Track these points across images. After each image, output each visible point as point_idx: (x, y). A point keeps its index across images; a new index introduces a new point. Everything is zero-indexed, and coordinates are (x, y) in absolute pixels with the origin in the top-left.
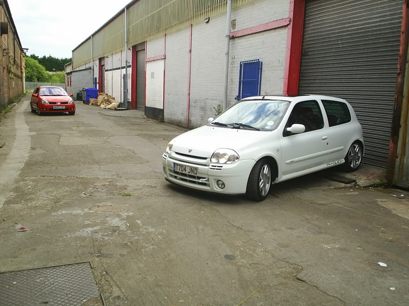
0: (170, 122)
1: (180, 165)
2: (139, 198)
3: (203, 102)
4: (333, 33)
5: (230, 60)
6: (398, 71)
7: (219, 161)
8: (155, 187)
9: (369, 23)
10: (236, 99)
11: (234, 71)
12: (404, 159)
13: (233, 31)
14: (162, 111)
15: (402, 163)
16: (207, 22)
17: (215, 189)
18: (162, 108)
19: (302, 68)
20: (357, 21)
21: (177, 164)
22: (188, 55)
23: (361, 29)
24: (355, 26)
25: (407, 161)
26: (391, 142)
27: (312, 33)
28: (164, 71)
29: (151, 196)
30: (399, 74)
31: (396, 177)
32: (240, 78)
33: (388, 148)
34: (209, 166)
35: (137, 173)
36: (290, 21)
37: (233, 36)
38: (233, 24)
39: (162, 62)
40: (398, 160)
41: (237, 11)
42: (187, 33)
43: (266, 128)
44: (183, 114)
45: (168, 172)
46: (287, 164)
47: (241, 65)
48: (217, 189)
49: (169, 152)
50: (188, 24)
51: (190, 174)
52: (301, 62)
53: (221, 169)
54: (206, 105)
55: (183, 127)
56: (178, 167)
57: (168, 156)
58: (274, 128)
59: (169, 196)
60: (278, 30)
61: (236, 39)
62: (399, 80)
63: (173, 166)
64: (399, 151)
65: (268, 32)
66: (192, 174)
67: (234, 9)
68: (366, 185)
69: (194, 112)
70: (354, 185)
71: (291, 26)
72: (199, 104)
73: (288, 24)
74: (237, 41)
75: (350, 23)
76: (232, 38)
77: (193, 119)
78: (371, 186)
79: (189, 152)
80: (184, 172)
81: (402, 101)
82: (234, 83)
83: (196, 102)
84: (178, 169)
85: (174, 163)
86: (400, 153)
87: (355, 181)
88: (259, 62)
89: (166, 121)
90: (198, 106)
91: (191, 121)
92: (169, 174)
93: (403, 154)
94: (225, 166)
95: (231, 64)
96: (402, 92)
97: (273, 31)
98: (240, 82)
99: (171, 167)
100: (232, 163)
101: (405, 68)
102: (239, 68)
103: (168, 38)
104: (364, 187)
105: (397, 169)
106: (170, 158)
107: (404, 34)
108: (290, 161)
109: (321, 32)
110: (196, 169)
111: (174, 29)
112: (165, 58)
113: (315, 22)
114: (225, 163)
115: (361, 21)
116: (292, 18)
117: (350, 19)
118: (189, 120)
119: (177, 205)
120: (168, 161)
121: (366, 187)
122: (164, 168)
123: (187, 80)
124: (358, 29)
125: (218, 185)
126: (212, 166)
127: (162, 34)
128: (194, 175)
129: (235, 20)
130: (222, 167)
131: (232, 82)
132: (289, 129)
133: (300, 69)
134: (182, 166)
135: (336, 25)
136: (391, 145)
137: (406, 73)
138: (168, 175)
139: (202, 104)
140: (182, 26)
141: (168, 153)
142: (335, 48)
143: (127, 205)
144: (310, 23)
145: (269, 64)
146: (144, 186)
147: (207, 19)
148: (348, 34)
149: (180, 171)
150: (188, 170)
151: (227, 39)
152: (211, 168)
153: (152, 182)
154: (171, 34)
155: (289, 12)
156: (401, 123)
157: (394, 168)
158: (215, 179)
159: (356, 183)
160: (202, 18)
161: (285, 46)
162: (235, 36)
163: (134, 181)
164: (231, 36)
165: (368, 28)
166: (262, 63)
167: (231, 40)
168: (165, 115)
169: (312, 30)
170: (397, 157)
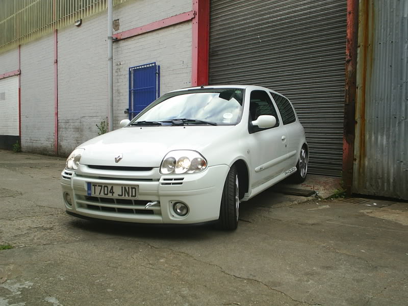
0: (30, 150)
1: (100, 185)
2: (29, 251)
3: (78, 121)
4: (249, 27)
5: (115, 68)
6: (348, 58)
7: (174, 171)
8: (51, 229)
9: (295, 12)
10: (125, 112)
11: (120, 80)
12: (364, 160)
13: (115, 33)
14: (18, 138)
15: (362, 165)
16: (79, 26)
17: (171, 218)
18: (18, 135)
19: (211, 71)
20: (280, 11)
21: (95, 185)
22: (53, 67)
23: (286, 19)
24: (277, 16)
25: (369, 163)
26: (344, 142)
27: (220, 30)
28: (20, 89)
29: (51, 243)
30: (348, 62)
31: (356, 183)
32: (130, 88)
33: (342, 153)
34: (158, 180)
35: (10, 211)
36: (195, 14)
37: (116, 38)
38: (116, 24)
39: (16, 79)
40: (357, 163)
41: (120, 10)
42: (51, 41)
43: (224, 122)
44: (48, 139)
45: (75, 201)
46: (256, 172)
47: (130, 71)
48: (175, 218)
49: (75, 167)
50: (52, 30)
51: (123, 197)
52: (209, 64)
53: (181, 183)
54: (83, 125)
55: (50, 155)
56: (98, 189)
57: (73, 173)
58: (235, 121)
59: (83, 240)
60: (178, 26)
61: (121, 42)
62: (350, 68)
63: (86, 188)
64: (357, 152)
65: (166, 29)
66: (127, 197)
67: (117, 6)
68: (327, 196)
69: (65, 135)
70: (315, 196)
71: (196, 20)
72: (72, 124)
73: (192, 19)
74: (122, 44)
75: (269, 13)
76: (116, 41)
77: (64, 144)
78: (332, 197)
79: (117, 161)
80: (110, 196)
81: (355, 93)
82: (121, 94)
83: (67, 122)
84: (97, 193)
85: (89, 184)
86: (358, 155)
87: (314, 192)
88: (155, 65)
89: (23, 150)
90: (71, 127)
91: (61, 146)
92: (78, 203)
93: (363, 154)
94: (187, 178)
95: (116, 72)
96: (354, 82)
97: (172, 28)
98: (130, 92)
99: (83, 190)
100: (194, 173)
101: (356, 54)
102: (128, 76)
103: (23, 49)
104: (326, 199)
105: (356, 174)
106: (78, 175)
107: (351, 14)
108: (259, 167)
109: (233, 27)
110: (134, 187)
111: (33, 37)
112: (20, 74)
113: (224, 16)
114: (186, 173)
115: (284, 9)
116: (197, 11)
117: (270, 8)
118: (58, 146)
119: (108, 254)
120: (75, 181)
121: (328, 199)
122: (66, 195)
123: (54, 97)
124: (281, 20)
125: (175, 211)
126: (165, 180)
127: (15, 45)
128: (130, 198)
129: (118, 19)
130: (182, 179)
131: (119, 93)
132: (254, 123)
133: (209, 72)
134: (106, 185)
135: (253, 17)
136: (345, 146)
137: (358, 59)
138: (76, 204)
139: (76, 124)
140: (44, 33)
141: (73, 169)
142: (252, 44)
143: (11, 267)
144: (218, 17)
145: (168, 67)
146: (30, 229)
147: (77, 22)
148: (269, 27)
149: (102, 195)
150: (117, 192)
151: (109, 42)
152: (163, 184)
153: (43, 221)
154: (27, 44)
155: (192, 3)
156: (356, 118)
157: (352, 173)
158: (171, 201)
159: (317, 194)
160: (73, 21)
161: (190, 44)
162: (119, 38)
163: (9, 222)
164: (114, 38)
165: (295, 16)
166: (159, 67)
167: (115, 43)
168: (22, 143)
169: (220, 25)
170: (355, 160)
